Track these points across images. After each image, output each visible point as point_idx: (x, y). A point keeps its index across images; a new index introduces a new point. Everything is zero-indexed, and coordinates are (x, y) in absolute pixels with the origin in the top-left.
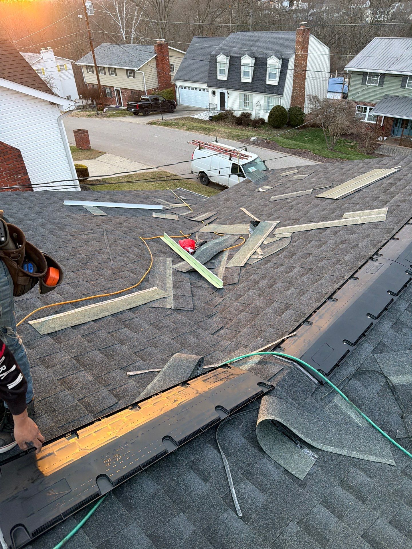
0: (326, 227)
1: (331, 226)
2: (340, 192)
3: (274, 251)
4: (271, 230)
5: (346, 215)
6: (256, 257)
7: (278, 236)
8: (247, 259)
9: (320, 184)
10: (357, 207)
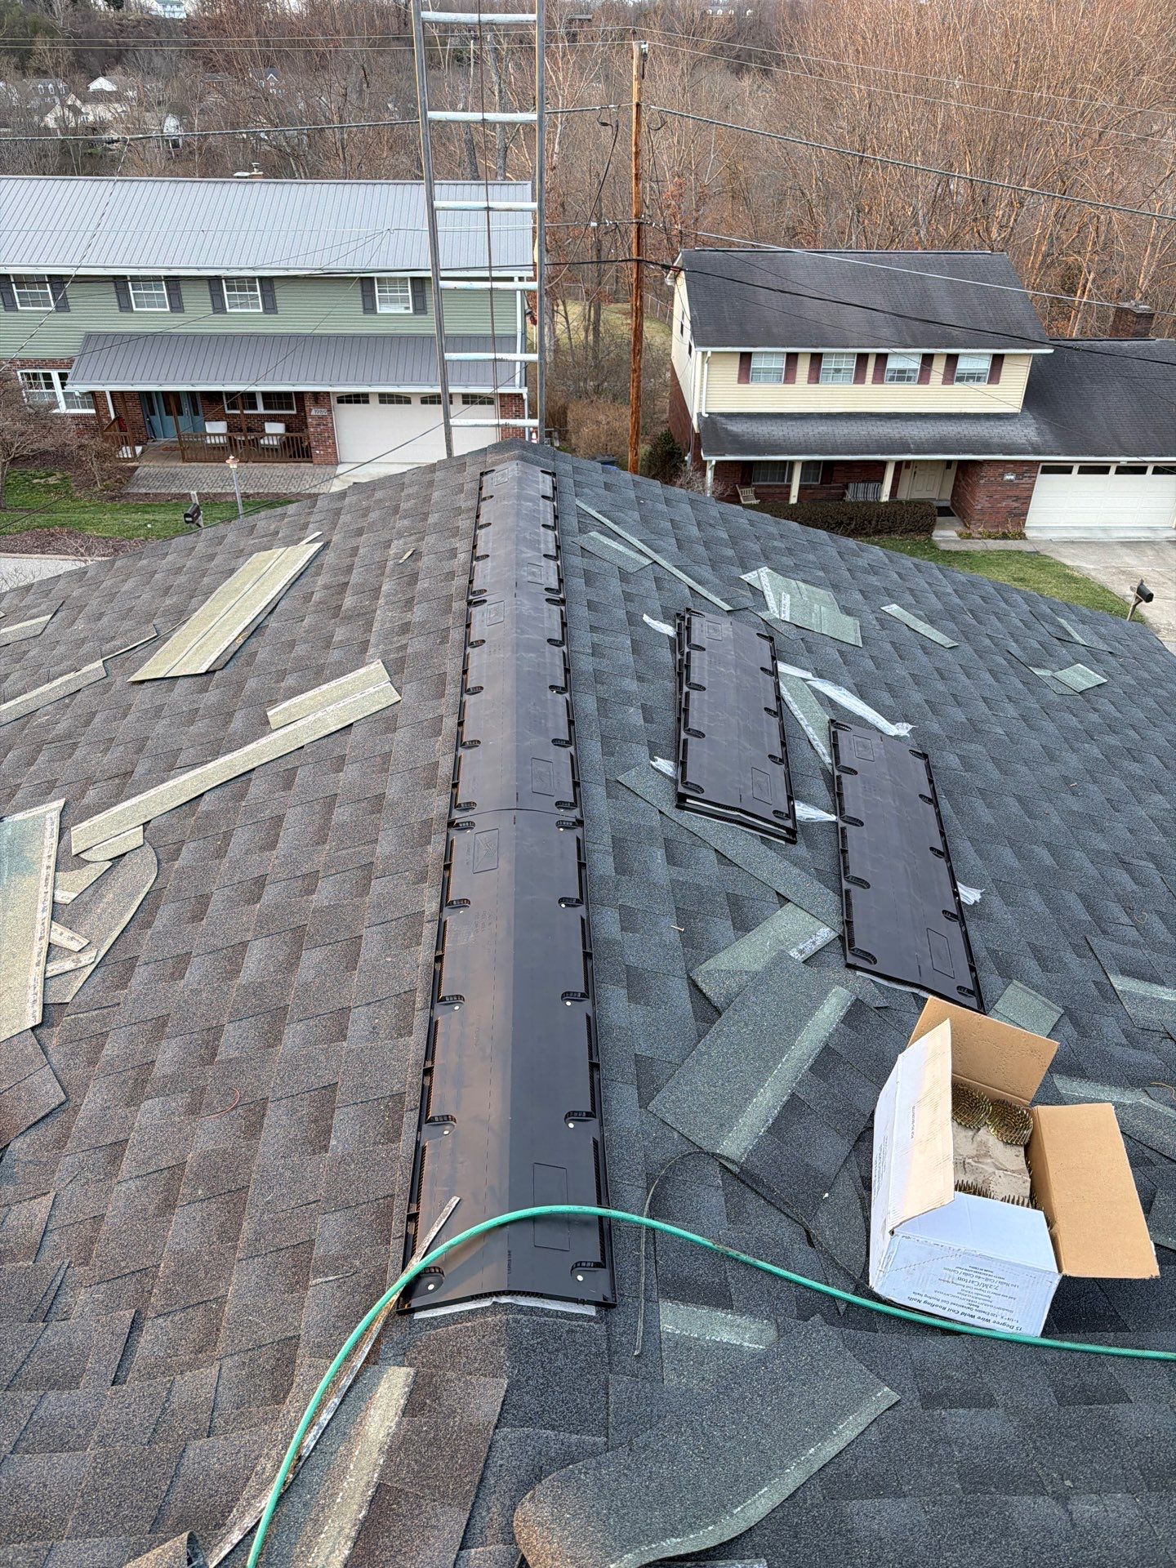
0: (242, 771)
1: (256, 765)
2: (201, 647)
3: (122, 915)
4: (51, 842)
5: (274, 714)
6: (68, 965)
7: (100, 857)
8: (39, 988)
9: (113, 638)
10: (290, 681)
